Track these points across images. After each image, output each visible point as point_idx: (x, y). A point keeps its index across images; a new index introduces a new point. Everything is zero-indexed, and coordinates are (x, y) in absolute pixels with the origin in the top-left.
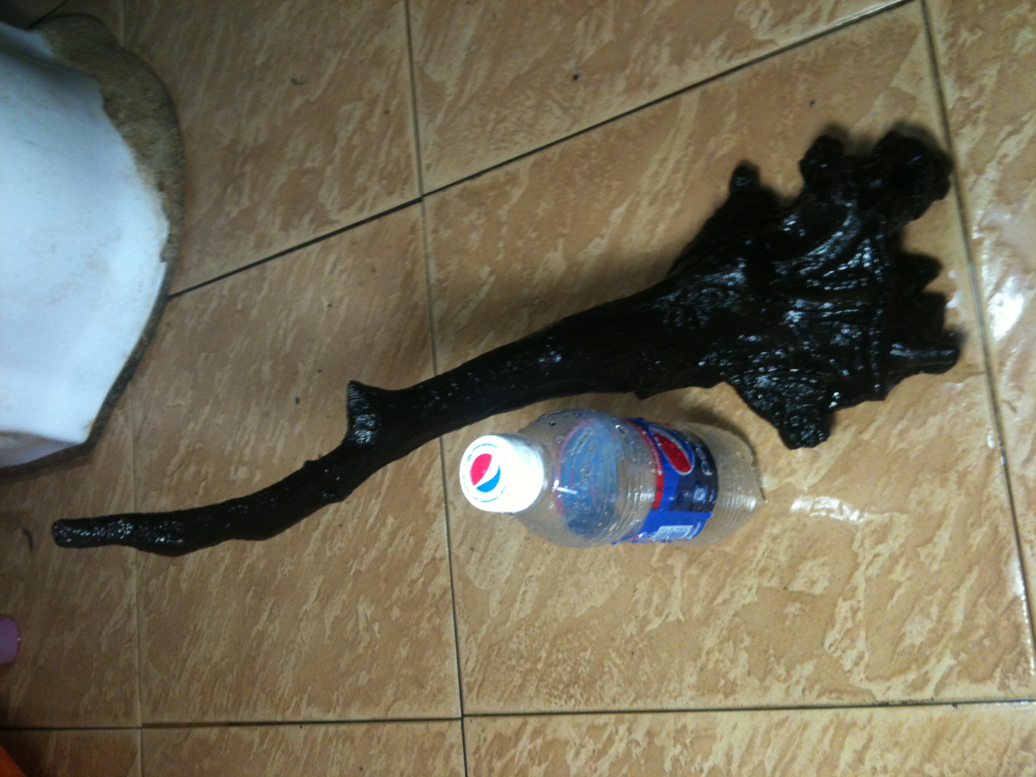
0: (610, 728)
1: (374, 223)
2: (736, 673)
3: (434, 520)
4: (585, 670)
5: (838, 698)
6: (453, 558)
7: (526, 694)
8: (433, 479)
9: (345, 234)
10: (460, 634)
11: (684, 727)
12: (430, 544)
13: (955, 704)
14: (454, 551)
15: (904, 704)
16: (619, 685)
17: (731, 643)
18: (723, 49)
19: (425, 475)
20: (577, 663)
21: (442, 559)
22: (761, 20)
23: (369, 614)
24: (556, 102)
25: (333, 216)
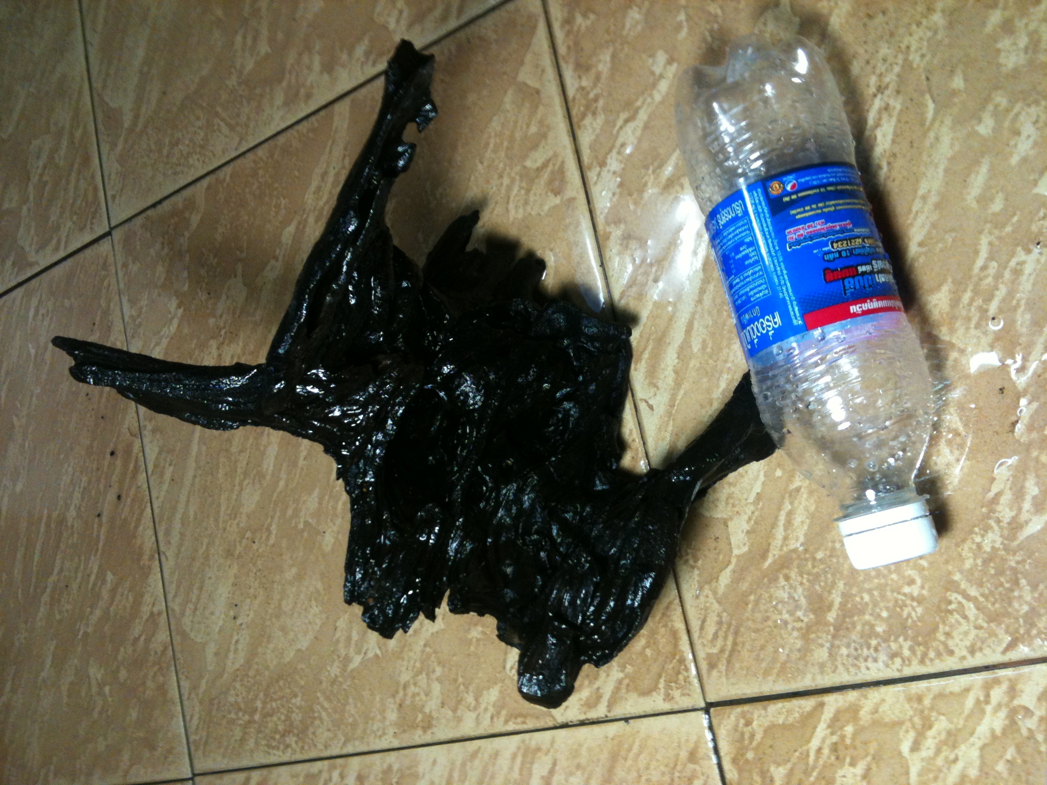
0: (325, 776)
1: (70, 262)
2: (432, 706)
3: (149, 573)
4: (297, 717)
5: (524, 723)
6: (170, 612)
7: (247, 747)
8: (145, 529)
9: (44, 275)
10: (183, 691)
11: (390, 768)
12: (148, 599)
13: (626, 720)
14: (170, 604)
15: (582, 723)
16: (329, 730)
17: (424, 675)
18: (367, 54)
19: (136, 527)
20: (290, 711)
21: (160, 613)
22: (398, 21)
23: (99, 677)
24: (223, 120)
25: (32, 257)
